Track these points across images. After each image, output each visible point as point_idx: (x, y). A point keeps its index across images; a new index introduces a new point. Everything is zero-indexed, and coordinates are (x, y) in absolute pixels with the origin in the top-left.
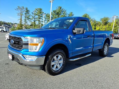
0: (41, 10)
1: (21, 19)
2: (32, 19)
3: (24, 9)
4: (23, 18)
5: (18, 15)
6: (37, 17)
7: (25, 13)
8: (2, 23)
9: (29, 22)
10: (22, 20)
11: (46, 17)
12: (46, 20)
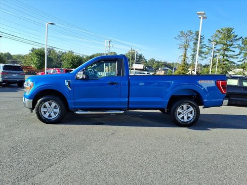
0: (229, 30)
1: (185, 56)
2: (207, 54)
3: (192, 36)
4: (190, 53)
5: (180, 48)
6: (219, 47)
7: (194, 43)
8: (162, 65)
9: (201, 60)
10: (187, 56)
11: (243, 46)
12: (243, 51)
